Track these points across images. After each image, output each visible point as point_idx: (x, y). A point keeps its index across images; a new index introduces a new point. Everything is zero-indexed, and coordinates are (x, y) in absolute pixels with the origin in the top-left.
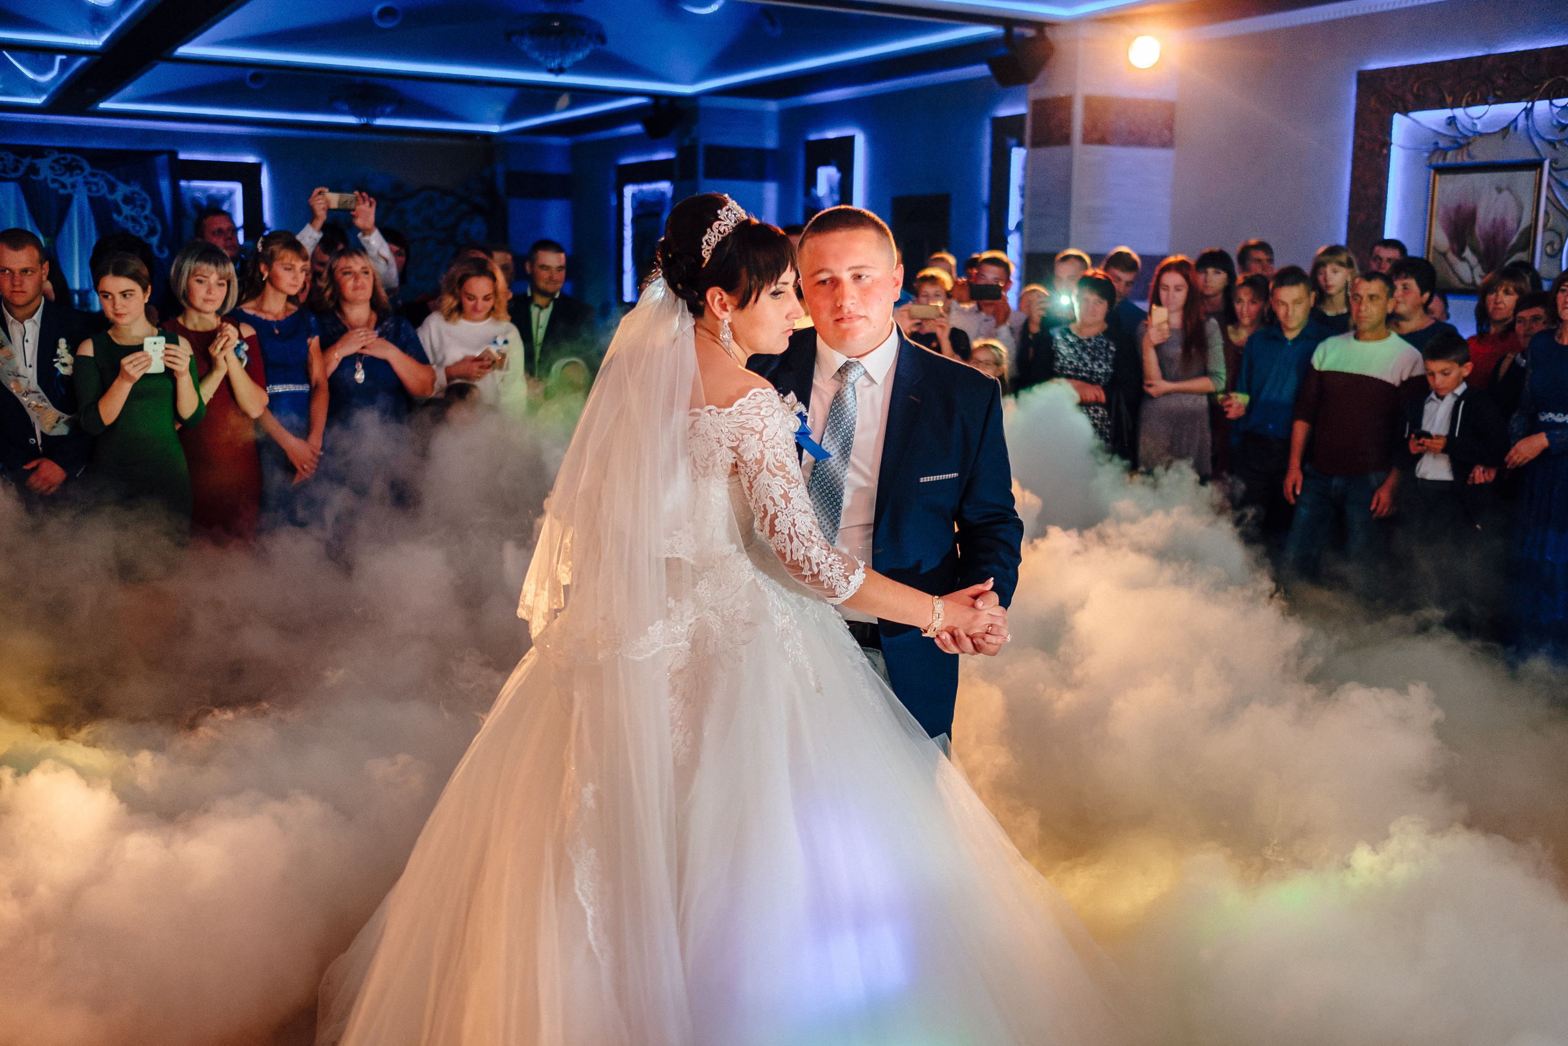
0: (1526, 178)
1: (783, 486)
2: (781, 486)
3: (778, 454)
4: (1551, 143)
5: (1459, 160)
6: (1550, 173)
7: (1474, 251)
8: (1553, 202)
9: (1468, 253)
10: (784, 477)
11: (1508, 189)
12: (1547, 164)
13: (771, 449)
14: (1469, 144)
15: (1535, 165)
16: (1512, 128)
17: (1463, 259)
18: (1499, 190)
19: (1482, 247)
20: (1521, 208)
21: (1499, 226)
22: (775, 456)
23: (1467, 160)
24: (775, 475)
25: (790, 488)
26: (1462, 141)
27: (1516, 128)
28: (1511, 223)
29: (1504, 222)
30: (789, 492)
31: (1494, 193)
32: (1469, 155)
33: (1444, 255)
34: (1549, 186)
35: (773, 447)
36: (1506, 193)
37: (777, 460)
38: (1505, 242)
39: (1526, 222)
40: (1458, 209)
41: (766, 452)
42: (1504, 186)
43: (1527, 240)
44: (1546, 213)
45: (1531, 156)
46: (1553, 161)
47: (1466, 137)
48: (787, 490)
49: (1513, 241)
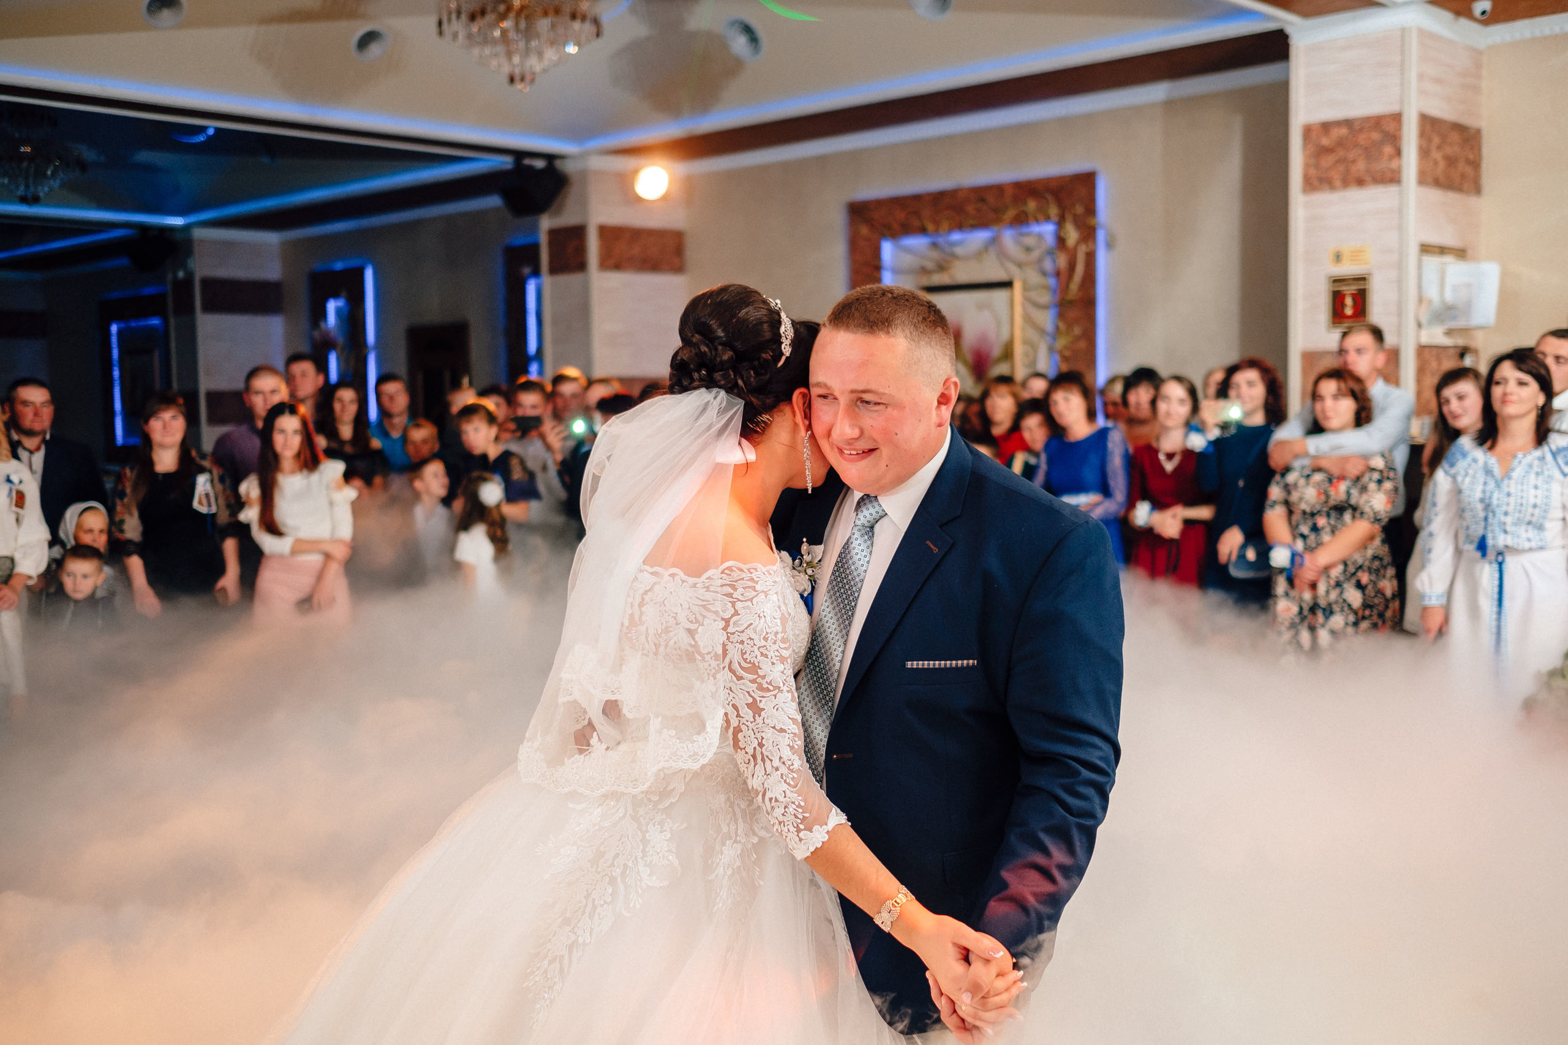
0: (1000, 295)
1: (752, 693)
2: (748, 692)
3: (748, 652)
4: (1020, 265)
5: (944, 282)
6: (1021, 293)
8: (1028, 319)
10: (753, 681)
11: (988, 307)
12: (1018, 286)
13: (738, 645)
14: (950, 266)
15: (1007, 285)
16: (985, 253)
18: (980, 308)
19: (969, 359)
20: (999, 323)
21: (983, 338)
22: (743, 653)
24: (740, 678)
25: (763, 697)
28: (992, 339)
29: (986, 336)
30: (761, 701)
31: (976, 311)
35: (742, 642)
36: (986, 311)
37: (745, 660)
38: (989, 356)
39: (1005, 335)
41: (730, 647)
42: (984, 303)
43: (1007, 354)
46: (1023, 282)
48: (758, 699)
49: (996, 352)
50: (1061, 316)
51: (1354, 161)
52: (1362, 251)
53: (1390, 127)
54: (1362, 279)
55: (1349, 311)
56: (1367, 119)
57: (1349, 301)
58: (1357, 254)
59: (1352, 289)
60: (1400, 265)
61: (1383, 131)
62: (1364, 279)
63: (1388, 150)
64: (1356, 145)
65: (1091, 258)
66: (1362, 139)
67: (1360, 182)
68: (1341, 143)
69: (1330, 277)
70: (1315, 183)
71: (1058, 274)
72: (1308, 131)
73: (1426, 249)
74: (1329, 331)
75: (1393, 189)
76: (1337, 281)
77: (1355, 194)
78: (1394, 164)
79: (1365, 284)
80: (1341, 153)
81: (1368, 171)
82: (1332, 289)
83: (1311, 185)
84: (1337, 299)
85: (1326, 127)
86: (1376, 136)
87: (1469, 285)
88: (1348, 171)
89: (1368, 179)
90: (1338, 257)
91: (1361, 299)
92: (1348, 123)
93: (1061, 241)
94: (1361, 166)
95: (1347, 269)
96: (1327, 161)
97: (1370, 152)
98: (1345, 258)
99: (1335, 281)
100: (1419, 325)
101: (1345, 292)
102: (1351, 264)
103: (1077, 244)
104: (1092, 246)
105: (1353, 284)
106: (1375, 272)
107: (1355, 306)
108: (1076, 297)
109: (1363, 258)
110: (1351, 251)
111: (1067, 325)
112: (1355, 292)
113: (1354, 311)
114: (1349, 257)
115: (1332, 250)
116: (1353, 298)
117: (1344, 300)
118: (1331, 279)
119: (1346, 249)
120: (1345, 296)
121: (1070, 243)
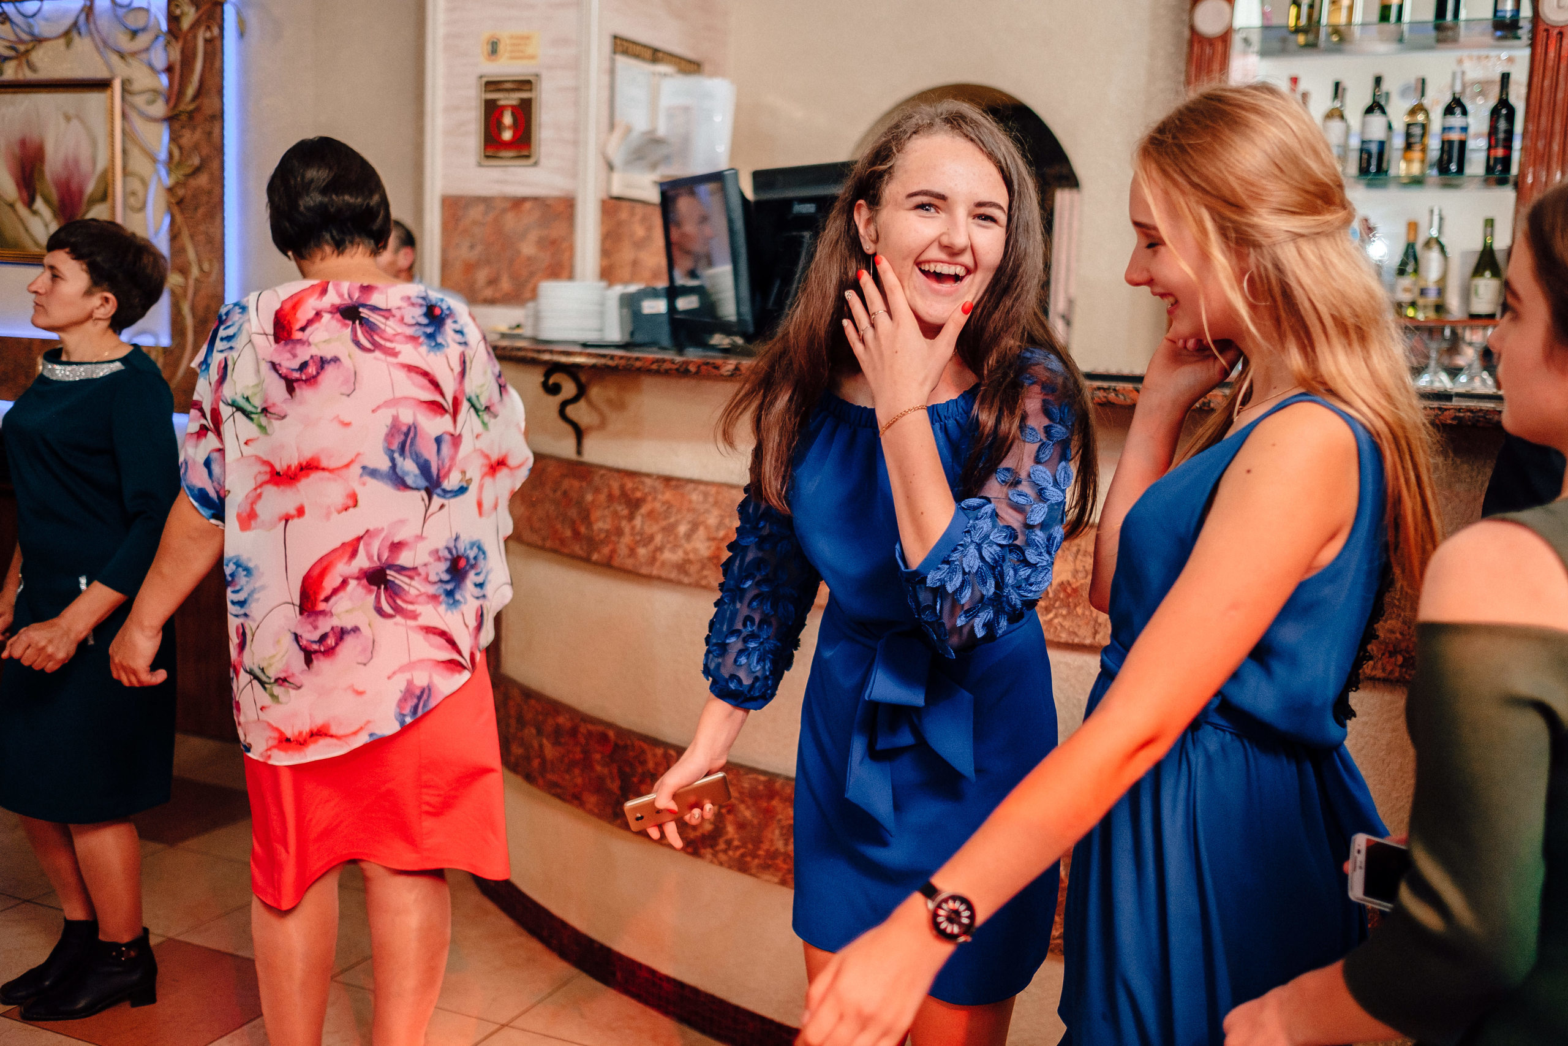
0: (94, 100)
4: (122, 56)
5: (20, 77)
6: (123, 99)
7: (47, 201)
9: (39, 204)
11: (78, 117)
12: (117, 85)
14: (27, 52)
15: (102, 85)
16: (74, 34)
17: (35, 213)
18: (68, 118)
19: (54, 196)
20: (94, 143)
21: (72, 165)
23: (28, 75)
26: (22, 48)
27: (80, 33)
28: (85, 165)
29: (76, 162)
31: (62, 121)
32: (32, 67)
33: (12, 206)
34: (124, 115)
36: (75, 123)
38: (81, 192)
39: (101, 164)
40: (23, 143)
42: (72, 112)
43: (105, 188)
44: (124, 152)
45: (102, 73)
46: (126, 84)
47: (21, 41)
49: (90, 188)
50: (174, 139)
52: (528, 38)
54: (525, 84)
55: (507, 135)
57: (508, 119)
58: (519, 45)
59: (511, 99)
60: (577, 66)
62: (529, 82)
65: (215, 49)
69: (482, 78)
71: (169, 69)
73: (623, 46)
74: (480, 165)
76: (492, 85)
79: (530, 90)
82: (483, 96)
84: (492, 112)
87: (686, 109)
90: (494, 48)
91: (524, 113)
93: (174, 20)
95: (505, 67)
98: (501, 47)
99: (488, 84)
100: (611, 167)
101: (502, 103)
102: (512, 58)
103: (195, 26)
104: (216, 31)
105: (513, 90)
106: (545, 74)
107: (515, 126)
108: (191, 107)
109: (530, 50)
110: (512, 37)
111: (181, 148)
112: (514, 103)
113: (514, 135)
114: (509, 48)
115: (486, 35)
116: (513, 114)
117: (501, 115)
118: (485, 80)
119: (505, 35)
120: (502, 109)
121: (186, 24)
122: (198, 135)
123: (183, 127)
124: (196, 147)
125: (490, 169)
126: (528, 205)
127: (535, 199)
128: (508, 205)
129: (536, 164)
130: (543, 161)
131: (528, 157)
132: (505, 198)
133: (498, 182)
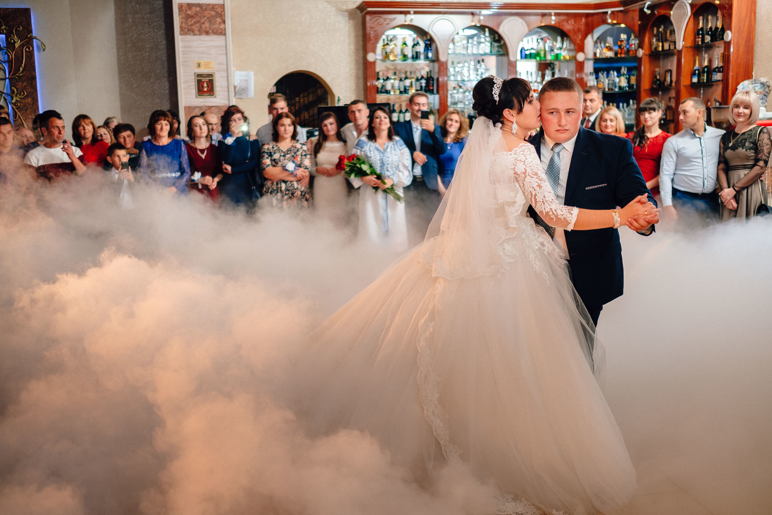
50: (12, 84)
51: (204, 23)
52: (210, 63)
53: (219, 10)
54: (211, 75)
55: (205, 89)
56: (209, 5)
57: (205, 85)
58: (207, 65)
59: (207, 79)
61: (215, 11)
63: (219, 20)
64: (204, 16)
65: (30, 56)
66: (207, 13)
67: (207, 33)
68: (196, 14)
69: (195, 73)
70: (187, 31)
71: (9, 61)
72: (181, 6)
74: (197, 97)
75: (222, 37)
76: (199, 75)
77: (204, 37)
78: (222, 26)
79: (212, 77)
80: (197, 19)
81: (210, 29)
82: (196, 78)
83: (185, 31)
84: (200, 84)
85: (190, 6)
86: (213, 13)
87: (246, 80)
88: (201, 27)
89: (211, 31)
90: (199, 65)
91: (211, 83)
92: (199, 5)
93: (10, 45)
94: (207, 25)
95: (203, 70)
96: (191, 22)
97: (210, 19)
98: (201, 65)
99: (198, 75)
101: (202, 80)
102: (205, 68)
103: (22, 46)
104: (31, 49)
105: (207, 77)
106: (216, 73)
107: (208, 86)
108: (21, 75)
109: (211, 66)
110: (204, 63)
111: (17, 89)
112: (207, 80)
113: (207, 89)
114: (204, 65)
115: (196, 62)
116: (207, 83)
117: (203, 83)
118: (196, 74)
119: (202, 62)
120: (203, 82)
121: (17, 45)
122: (25, 84)
123: (17, 82)
124: (25, 88)
125: (200, 99)
126: (213, 108)
127: (216, 106)
128: (207, 108)
129: (215, 97)
130: (217, 96)
131: (213, 95)
132: (207, 107)
133: (203, 102)
